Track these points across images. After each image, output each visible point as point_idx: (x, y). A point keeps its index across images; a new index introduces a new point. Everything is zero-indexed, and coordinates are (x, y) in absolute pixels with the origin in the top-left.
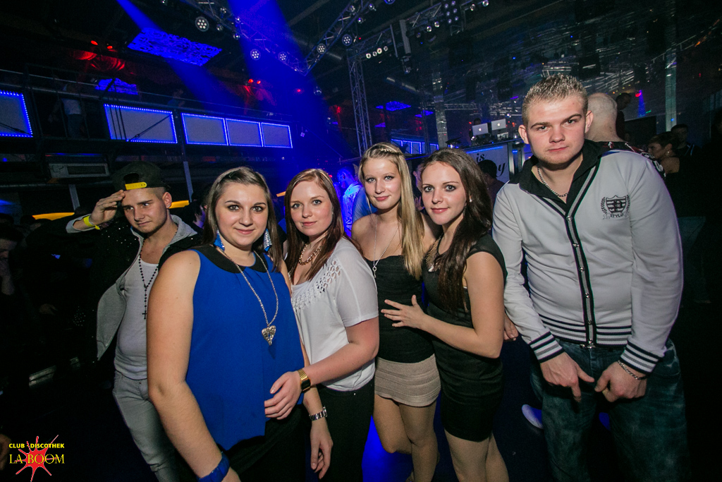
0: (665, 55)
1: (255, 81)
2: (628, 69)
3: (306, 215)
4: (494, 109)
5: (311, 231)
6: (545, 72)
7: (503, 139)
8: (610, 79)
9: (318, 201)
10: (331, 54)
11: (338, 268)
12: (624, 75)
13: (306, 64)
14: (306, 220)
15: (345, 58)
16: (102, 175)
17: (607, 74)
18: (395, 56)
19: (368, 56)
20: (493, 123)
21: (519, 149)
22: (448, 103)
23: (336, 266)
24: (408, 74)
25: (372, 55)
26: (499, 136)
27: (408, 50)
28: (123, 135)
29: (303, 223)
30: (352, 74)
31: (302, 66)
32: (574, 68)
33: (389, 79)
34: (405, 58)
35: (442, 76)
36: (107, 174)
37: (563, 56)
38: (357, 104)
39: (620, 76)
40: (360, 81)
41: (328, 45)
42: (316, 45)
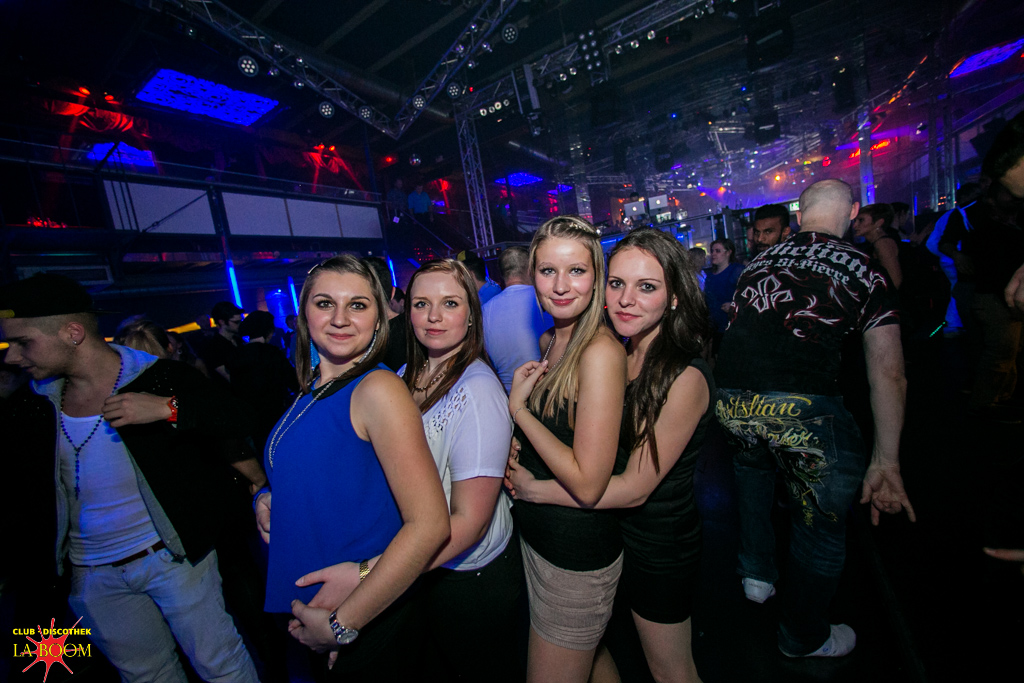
0: (856, 114)
1: (327, 146)
2: (812, 131)
3: (434, 318)
4: (650, 182)
5: (436, 343)
6: (713, 134)
7: (665, 222)
8: (792, 143)
9: (453, 302)
10: (432, 110)
11: (464, 397)
12: (809, 138)
13: (398, 123)
14: (433, 326)
15: (451, 115)
16: (101, 282)
17: (789, 137)
18: (519, 113)
19: (483, 112)
20: (651, 200)
21: (685, 233)
22: (591, 174)
23: (462, 394)
24: (537, 137)
25: (488, 111)
26: (658, 216)
27: (536, 105)
28: (133, 223)
29: (427, 330)
30: (462, 136)
31: (393, 125)
32: (748, 129)
33: (511, 143)
34: (533, 115)
35: (582, 139)
36: (110, 280)
37: (734, 114)
38: (470, 177)
39: (804, 140)
40: (474, 145)
41: (428, 97)
42: (412, 97)
